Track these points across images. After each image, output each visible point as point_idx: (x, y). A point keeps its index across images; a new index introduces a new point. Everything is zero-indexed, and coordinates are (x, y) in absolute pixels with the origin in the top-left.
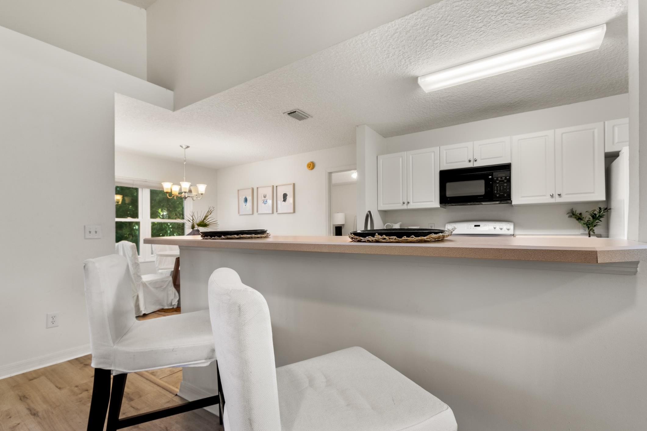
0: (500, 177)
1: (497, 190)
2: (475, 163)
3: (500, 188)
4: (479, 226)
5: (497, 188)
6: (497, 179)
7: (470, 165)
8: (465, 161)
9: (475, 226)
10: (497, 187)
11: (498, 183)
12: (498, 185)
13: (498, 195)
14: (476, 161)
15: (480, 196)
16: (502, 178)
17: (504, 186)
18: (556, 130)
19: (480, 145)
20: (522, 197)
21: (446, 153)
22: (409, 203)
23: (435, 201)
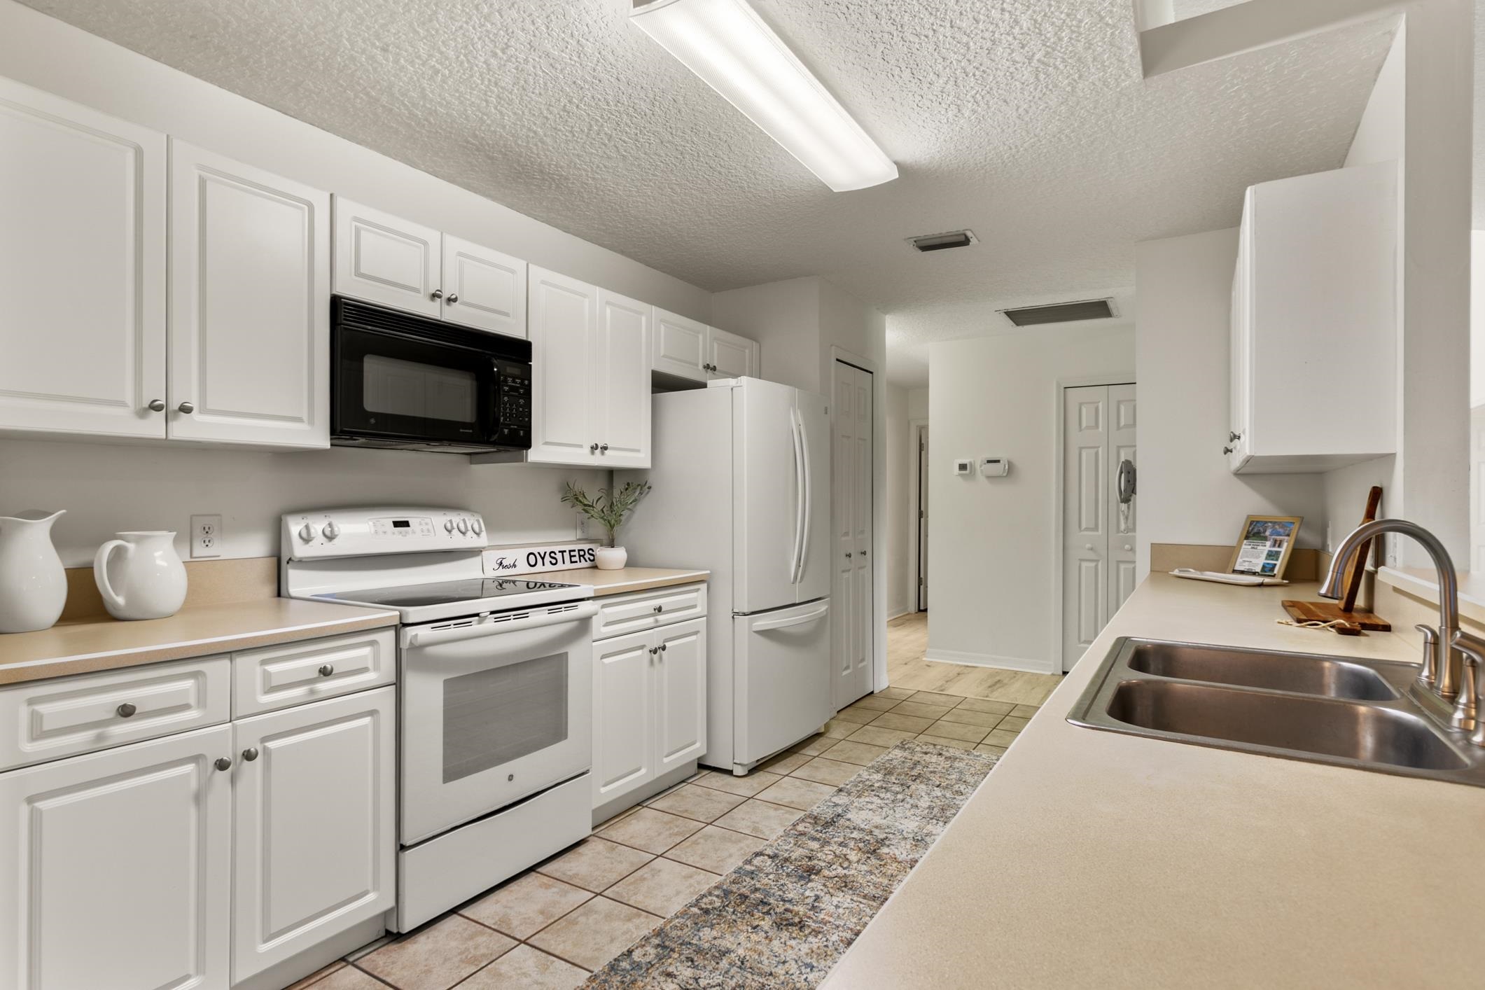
0: (510, 377)
1: (505, 415)
2: (447, 308)
3: (511, 410)
4: (406, 523)
5: (505, 409)
6: (506, 381)
7: (431, 311)
8: (416, 290)
9: (397, 524)
10: (505, 404)
11: (506, 393)
12: (506, 399)
13: (506, 431)
14: (449, 300)
15: (464, 425)
16: (514, 381)
17: (519, 405)
18: (598, 290)
19: (460, 254)
20: (546, 443)
21: (358, 231)
22: (185, 409)
23: (311, 421)
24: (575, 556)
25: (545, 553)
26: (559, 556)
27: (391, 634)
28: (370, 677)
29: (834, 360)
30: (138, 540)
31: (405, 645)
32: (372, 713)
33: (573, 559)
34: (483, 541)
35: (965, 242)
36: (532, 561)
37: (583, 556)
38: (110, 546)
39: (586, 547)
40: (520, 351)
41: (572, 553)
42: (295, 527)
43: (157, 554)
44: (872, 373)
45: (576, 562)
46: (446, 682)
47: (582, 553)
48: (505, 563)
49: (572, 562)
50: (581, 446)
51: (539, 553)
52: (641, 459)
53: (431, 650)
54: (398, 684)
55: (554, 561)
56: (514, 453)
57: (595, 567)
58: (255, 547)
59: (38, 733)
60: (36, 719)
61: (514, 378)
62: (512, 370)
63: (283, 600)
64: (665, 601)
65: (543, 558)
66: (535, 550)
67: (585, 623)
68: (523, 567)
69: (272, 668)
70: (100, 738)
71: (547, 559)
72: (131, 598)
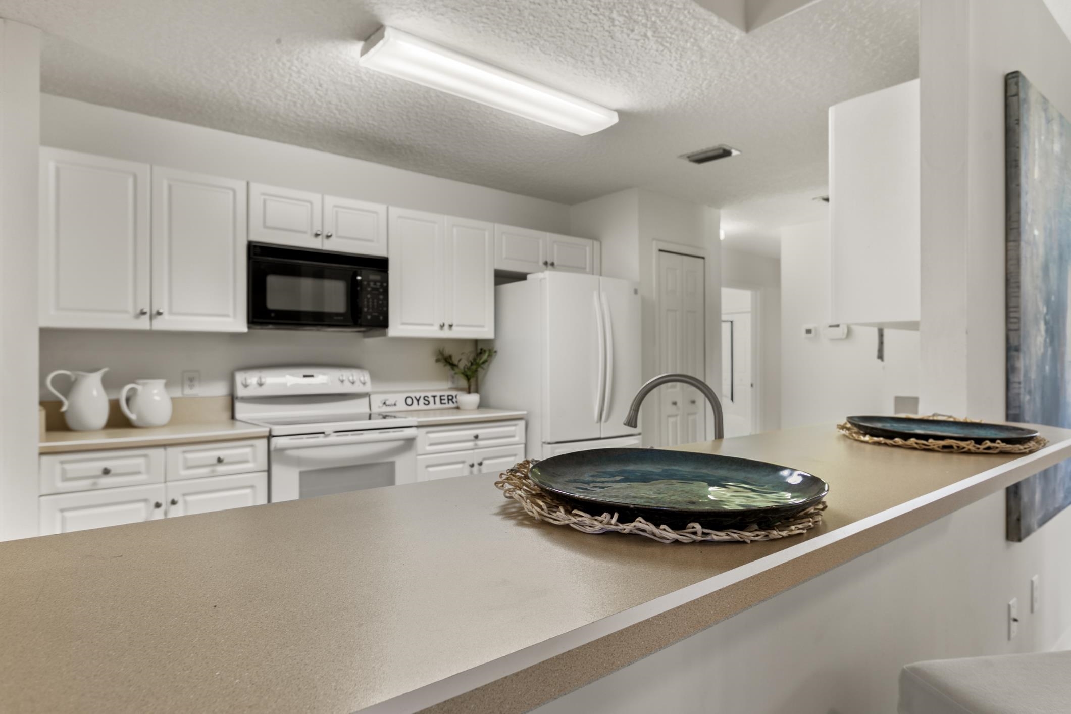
0: (371, 282)
1: (368, 307)
2: (326, 241)
3: (373, 303)
4: (312, 376)
5: (368, 302)
6: (368, 285)
7: (317, 244)
8: (305, 232)
9: (305, 376)
10: (368, 299)
11: (369, 293)
12: (369, 296)
13: (369, 317)
14: (328, 237)
15: (337, 314)
16: (375, 284)
17: (379, 300)
18: (446, 217)
19: (335, 206)
20: (403, 324)
21: (265, 202)
22: (159, 313)
23: (235, 316)
24: (444, 400)
25: (420, 398)
26: (431, 400)
27: (265, 441)
28: (250, 466)
29: (655, 251)
30: (144, 384)
31: (272, 447)
32: (252, 487)
33: (443, 402)
34: (368, 388)
35: (726, 153)
36: (409, 402)
37: (452, 400)
38: (128, 387)
39: (454, 393)
40: (380, 265)
41: (442, 398)
42: (240, 377)
43: (155, 391)
44: (703, 258)
45: (445, 404)
46: (301, 473)
47: (450, 398)
48: (388, 403)
49: (441, 403)
50: (431, 325)
51: (415, 398)
52: (486, 333)
53: (289, 452)
54: (269, 471)
55: (427, 403)
56: (379, 331)
57: (458, 408)
58: (219, 390)
59: (65, 479)
60: (64, 471)
61: (375, 282)
62: (375, 277)
63: (234, 421)
64: (482, 431)
65: (418, 401)
66: (412, 395)
67: (410, 443)
68: (402, 406)
69: (189, 456)
70: (95, 484)
71: (422, 401)
72: (139, 416)
